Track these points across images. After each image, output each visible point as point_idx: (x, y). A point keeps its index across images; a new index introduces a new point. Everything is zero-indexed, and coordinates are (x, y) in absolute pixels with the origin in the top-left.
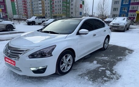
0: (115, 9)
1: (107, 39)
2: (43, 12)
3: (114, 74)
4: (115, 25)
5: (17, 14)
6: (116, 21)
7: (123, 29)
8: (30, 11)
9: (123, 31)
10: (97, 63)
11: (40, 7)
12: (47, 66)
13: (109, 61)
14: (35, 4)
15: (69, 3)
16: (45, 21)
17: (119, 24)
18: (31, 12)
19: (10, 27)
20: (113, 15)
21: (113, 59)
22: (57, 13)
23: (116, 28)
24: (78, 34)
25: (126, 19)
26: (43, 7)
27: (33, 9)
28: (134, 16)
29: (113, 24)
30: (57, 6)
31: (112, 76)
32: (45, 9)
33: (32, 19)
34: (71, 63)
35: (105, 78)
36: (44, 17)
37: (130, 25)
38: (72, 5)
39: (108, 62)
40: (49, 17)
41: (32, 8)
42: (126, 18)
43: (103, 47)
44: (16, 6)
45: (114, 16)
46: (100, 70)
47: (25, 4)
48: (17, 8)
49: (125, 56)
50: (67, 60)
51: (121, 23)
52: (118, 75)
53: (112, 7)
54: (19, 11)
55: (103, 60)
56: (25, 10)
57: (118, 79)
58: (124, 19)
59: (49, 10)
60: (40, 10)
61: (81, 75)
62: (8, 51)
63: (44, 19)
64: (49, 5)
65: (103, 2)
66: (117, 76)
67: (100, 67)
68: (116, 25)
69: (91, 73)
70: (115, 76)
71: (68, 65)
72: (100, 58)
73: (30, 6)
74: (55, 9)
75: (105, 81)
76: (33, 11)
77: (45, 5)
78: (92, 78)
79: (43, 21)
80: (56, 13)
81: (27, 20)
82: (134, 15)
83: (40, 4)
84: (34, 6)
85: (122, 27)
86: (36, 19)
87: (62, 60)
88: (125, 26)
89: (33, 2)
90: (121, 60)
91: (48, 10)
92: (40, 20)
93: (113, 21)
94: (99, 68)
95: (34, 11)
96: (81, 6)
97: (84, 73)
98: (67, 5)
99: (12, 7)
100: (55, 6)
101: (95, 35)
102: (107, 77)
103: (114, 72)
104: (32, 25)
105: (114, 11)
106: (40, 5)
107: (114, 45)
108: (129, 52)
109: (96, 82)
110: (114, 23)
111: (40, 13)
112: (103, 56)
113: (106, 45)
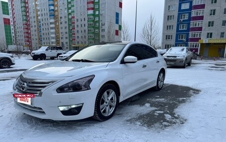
0: (168, 37)
1: (162, 75)
2: (57, 41)
3: (176, 118)
4: (170, 58)
5: (14, 44)
6: (171, 53)
7: (182, 64)
8: (36, 39)
9: (183, 67)
10: (151, 106)
11: (52, 33)
12: (83, 104)
13: (167, 103)
14: (45, 29)
15: (98, 28)
16: (61, 54)
17: (176, 57)
18: (37, 41)
19: (6, 61)
20: (166, 45)
21: (173, 100)
22: (80, 43)
23: (172, 63)
24: (123, 62)
25: (185, 50)
26: (57, 33)
27: (41, 36)
28: (196, 47)
29: (168, 57)
30: (80, 32)
31: (174, 120)
32: (61, 36)
33: (41, 50)
34: (114, 104)
35: (165, 123)
36: (60, 48)
37: (192, 60)
38: (103, 30)
39: (165, 104)
40: (67, 48)
41: (38, 35)
42: (185, 48)
43: (156, 85)
44: (13, 31)
45: (167, 47)
46: (155, 114)
47: (27, 29)
48: (14, 35)
49: (189, 97)
50: (110, 98)
51: (179, 54)
52: (182, 118)
53: (163, 34)
54: (18, 39)
55: (159, 102)
56: (28, 37)
57: (183, 123)
58: (183, 50)
59: (66, 38)
60: (53, 38)
61: (130, 120)
62: (24, 84)
63: (59, 51)
64: (67, 30)
65: (150, 25)
66: (182, 120)
67: (156, 110)
68: (172, 58)
69: (144, 118)
70: (178, 121)
71: (111, 107)
72: (154, 100)
73: (37, 32)
74: (76, 36)
75: (166, 126)
76: (40, 39)
77: (61, 31)
78: (147, 124)
79: (59, 54)
80: (78, 42)
81: (33, 52)
82: (196, 45)
83: (52, 28)
84: (42, 32)
85: (181, 61)
86: (47, 50)
87: (103, 97)
88: (184, 60)
89: (42, 25)
90: (184, 101)
91: (64, 38)
92: (54, 53)
93: (167, 52)
94: (154, 111)
95: (43, 39)
96: (117, 33)
97: (134, 118)
98: (96, 30)
99: (6, 33)
100: (76, 32)
101: (144, 66)
102: (168, 122)
103: (176, 116)
104: (41, 59)
105: (166, 39)
106: (53, 31)
107: (172, 85)
108: (194, 93)
109: (152, 127)
110: (168, 55)
111: (52, 43)
112: (157, 98)
113: (160, 84)
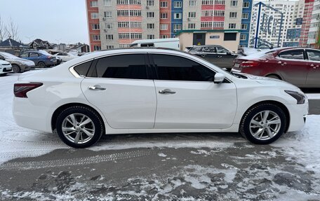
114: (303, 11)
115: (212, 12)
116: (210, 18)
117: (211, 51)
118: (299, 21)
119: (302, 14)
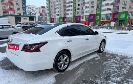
114: (41, 11)
115: (8, 7)
116: (8, 10)
117: (31, 25)
118: (41, 15)
119: (42, 12)
